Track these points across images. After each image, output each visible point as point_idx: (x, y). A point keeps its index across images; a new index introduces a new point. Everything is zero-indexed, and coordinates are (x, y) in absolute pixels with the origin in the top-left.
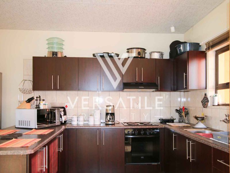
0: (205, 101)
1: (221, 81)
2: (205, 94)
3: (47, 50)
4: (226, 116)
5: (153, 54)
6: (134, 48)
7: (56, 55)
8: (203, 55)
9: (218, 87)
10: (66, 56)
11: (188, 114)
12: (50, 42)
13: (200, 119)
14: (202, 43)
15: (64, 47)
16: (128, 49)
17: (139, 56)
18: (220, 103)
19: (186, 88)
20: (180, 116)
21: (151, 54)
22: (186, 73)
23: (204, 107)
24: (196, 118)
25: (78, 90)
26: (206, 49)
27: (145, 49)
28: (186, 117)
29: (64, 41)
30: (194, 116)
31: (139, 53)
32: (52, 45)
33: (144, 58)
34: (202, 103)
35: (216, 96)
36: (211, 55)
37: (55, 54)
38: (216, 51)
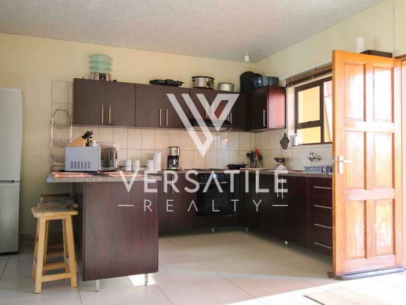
0: (285, 142)
1: (301, 121)
2: (285, 134)
3: (90, 70)
4: (311, 154)
5: (223, 84)
6: (201, 77)
7: (105, 78)
8: (283, 91)
9: (298, 126)
10: (115, 81)
11: (262, 158)
12: (93, 60)
13: (281, 161)
14: (282, 78)
15: (112, 68)
16: (193, 77)
17: (208, 87)
18: (300, 143)
19: (266, 127)
20: (251, 162)
21: (219, 85)
22: (266, 110)
23: (284, 148)
24: (277, 159)
25: (135, 126)
26: (287, 85)
27: (213, 79)
28: (259, 161)
29: (112, 59)
30: (275, 157)
31: (208, 83)
32: (96, 64)
33: (213, 89)
34: (281, 144)
35: (296, 136)
36: (290, 91)
37: (102, 76)
38: (296, 88)
